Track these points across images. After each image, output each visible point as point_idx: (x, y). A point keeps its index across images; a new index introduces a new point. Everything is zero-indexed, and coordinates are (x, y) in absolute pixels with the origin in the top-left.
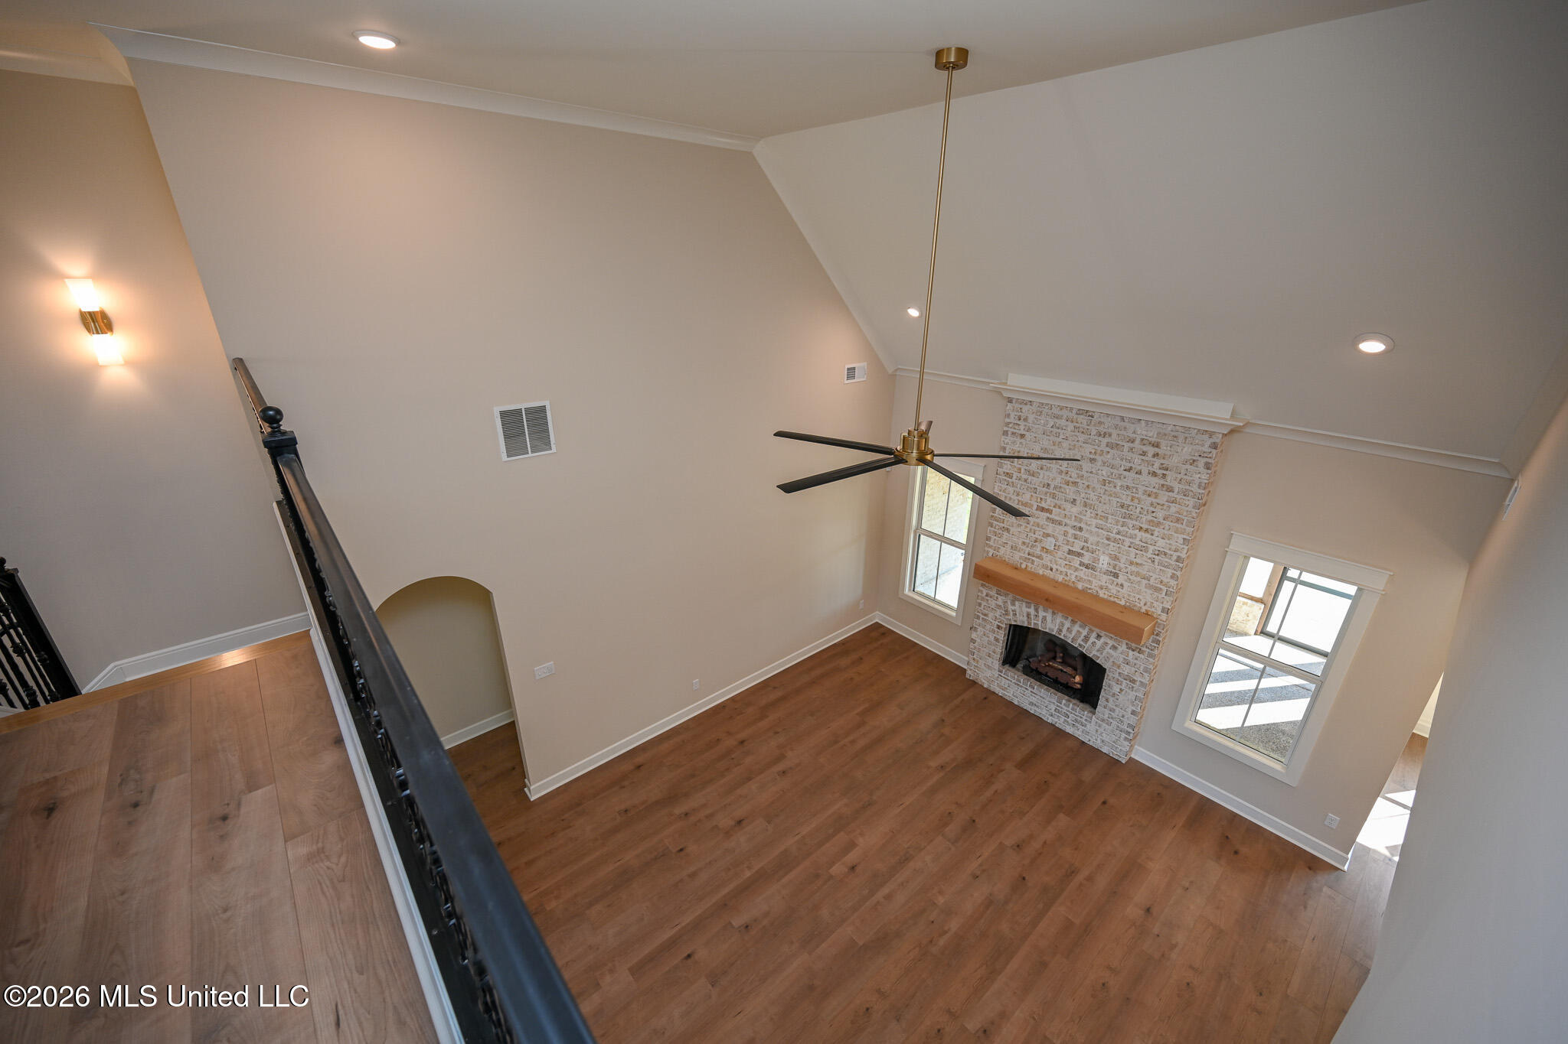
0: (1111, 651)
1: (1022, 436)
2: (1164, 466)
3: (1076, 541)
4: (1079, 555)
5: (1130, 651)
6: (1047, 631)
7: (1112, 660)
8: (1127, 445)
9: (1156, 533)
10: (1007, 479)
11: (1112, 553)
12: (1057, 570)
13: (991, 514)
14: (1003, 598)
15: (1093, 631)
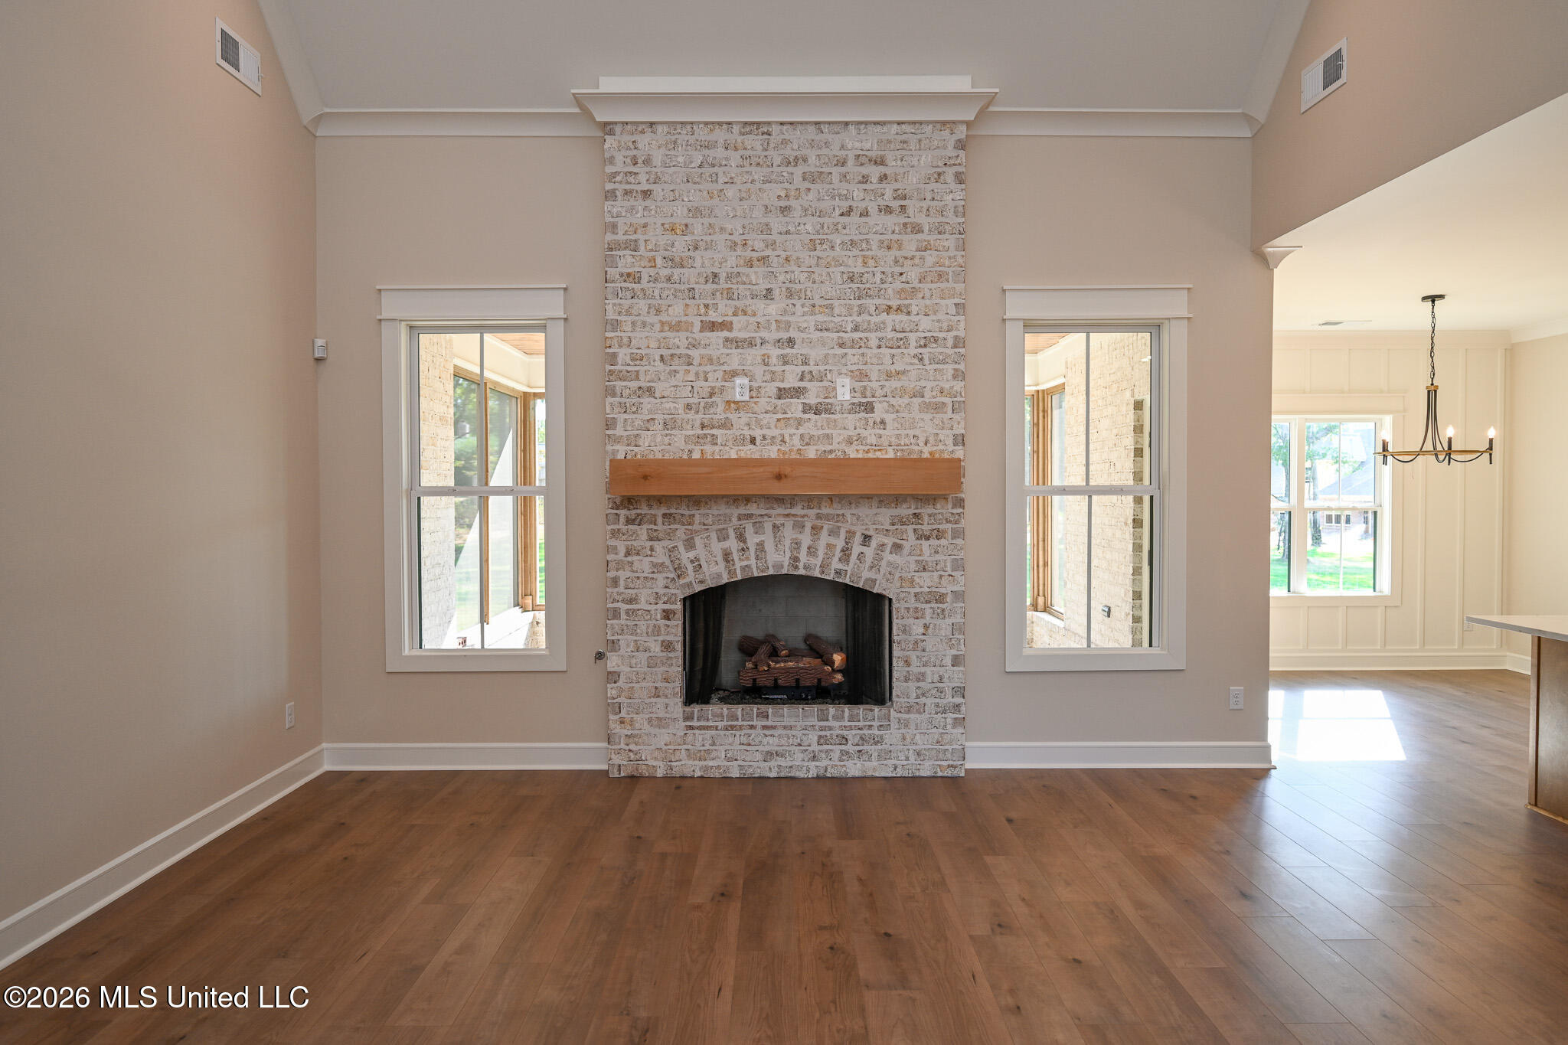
0: (893, 558)
1: (646, 194)
2: (899, 192)
3: (787, 368)
4: (798, 392)
5: (923, 542)
6: (771, 572)
7: (897, 576)
8: (836, 172)
9: (914, 310)
11: (854, 367)
12: (764, 438)
13: (609, 367)
14: (666, 543)
15: (854, 533)
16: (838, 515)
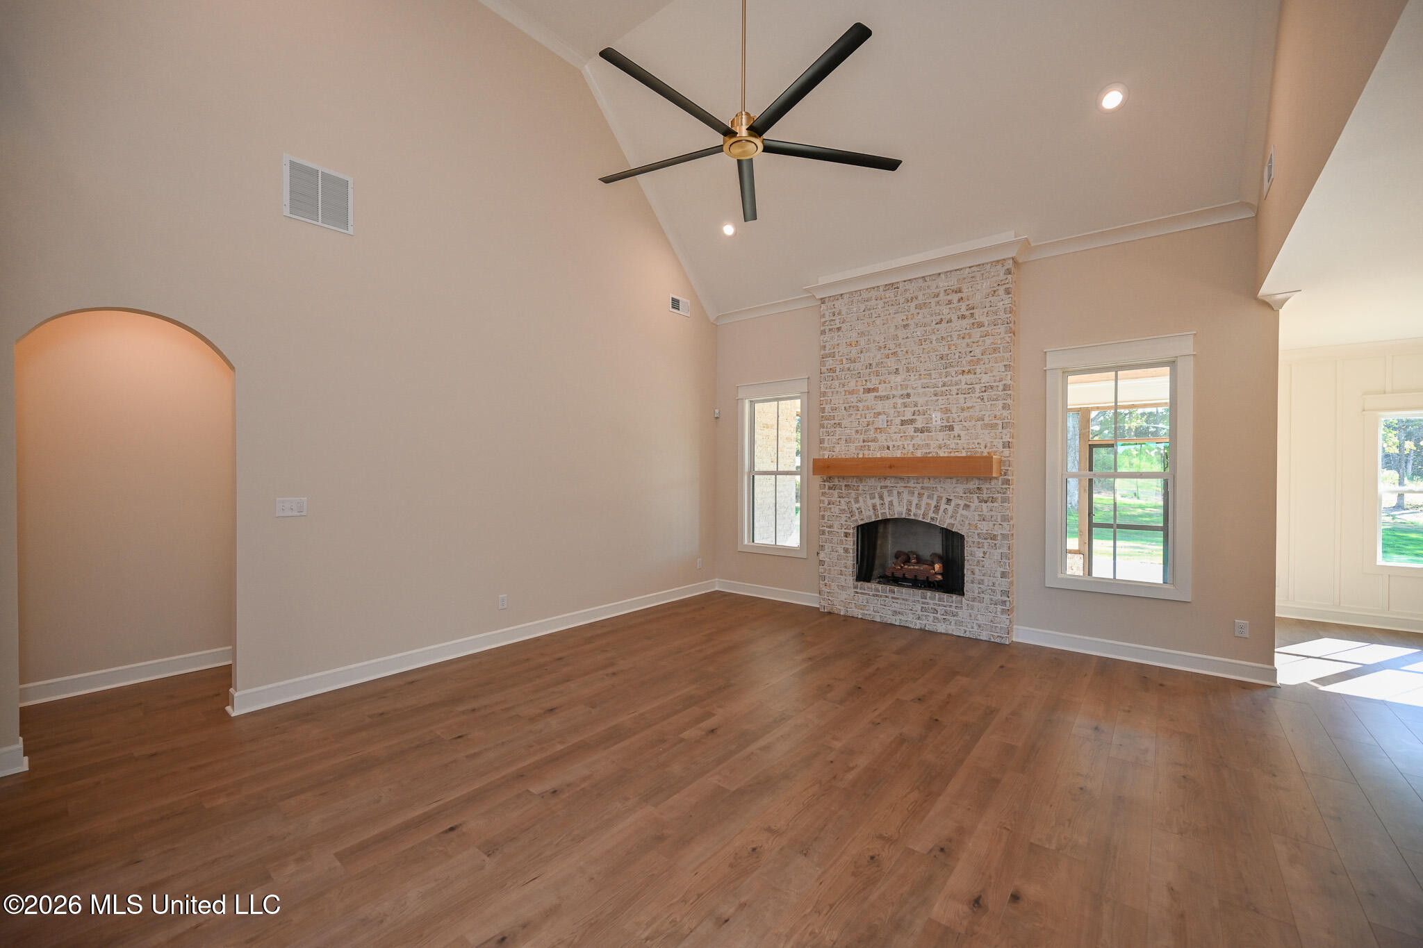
0: (964, 512)
1: (839, 329)
2: (970, 306)
3: (906, 409)
4: (912, 421)
5: (983, 504)
6: (896, 516)
7: (967, 522)
8: (933, 301)
9: (978, 371)
10: (832, 374)
11: (942, 407)
12: (894, 446)
13: (821, 414)
14: (846, 499)
15: (942, 498)
16: (933, 488)
